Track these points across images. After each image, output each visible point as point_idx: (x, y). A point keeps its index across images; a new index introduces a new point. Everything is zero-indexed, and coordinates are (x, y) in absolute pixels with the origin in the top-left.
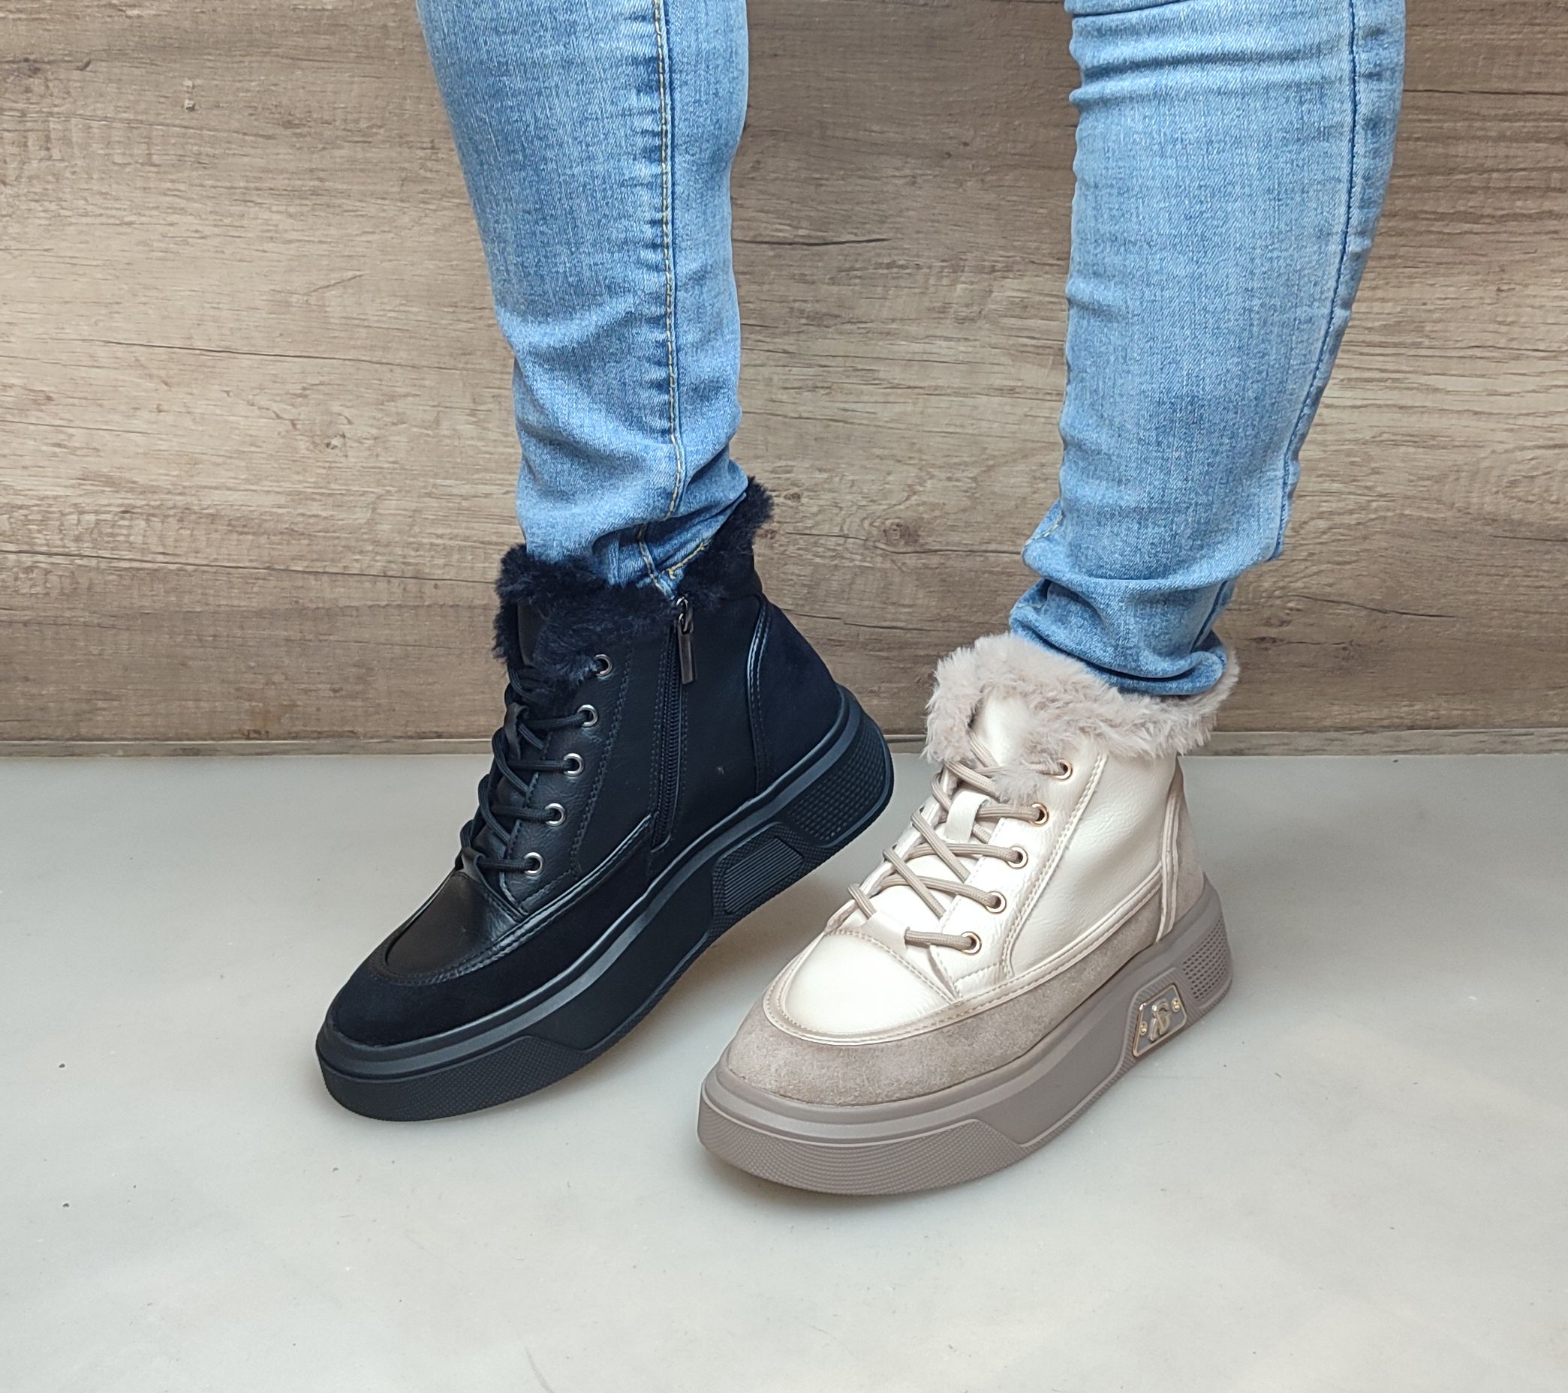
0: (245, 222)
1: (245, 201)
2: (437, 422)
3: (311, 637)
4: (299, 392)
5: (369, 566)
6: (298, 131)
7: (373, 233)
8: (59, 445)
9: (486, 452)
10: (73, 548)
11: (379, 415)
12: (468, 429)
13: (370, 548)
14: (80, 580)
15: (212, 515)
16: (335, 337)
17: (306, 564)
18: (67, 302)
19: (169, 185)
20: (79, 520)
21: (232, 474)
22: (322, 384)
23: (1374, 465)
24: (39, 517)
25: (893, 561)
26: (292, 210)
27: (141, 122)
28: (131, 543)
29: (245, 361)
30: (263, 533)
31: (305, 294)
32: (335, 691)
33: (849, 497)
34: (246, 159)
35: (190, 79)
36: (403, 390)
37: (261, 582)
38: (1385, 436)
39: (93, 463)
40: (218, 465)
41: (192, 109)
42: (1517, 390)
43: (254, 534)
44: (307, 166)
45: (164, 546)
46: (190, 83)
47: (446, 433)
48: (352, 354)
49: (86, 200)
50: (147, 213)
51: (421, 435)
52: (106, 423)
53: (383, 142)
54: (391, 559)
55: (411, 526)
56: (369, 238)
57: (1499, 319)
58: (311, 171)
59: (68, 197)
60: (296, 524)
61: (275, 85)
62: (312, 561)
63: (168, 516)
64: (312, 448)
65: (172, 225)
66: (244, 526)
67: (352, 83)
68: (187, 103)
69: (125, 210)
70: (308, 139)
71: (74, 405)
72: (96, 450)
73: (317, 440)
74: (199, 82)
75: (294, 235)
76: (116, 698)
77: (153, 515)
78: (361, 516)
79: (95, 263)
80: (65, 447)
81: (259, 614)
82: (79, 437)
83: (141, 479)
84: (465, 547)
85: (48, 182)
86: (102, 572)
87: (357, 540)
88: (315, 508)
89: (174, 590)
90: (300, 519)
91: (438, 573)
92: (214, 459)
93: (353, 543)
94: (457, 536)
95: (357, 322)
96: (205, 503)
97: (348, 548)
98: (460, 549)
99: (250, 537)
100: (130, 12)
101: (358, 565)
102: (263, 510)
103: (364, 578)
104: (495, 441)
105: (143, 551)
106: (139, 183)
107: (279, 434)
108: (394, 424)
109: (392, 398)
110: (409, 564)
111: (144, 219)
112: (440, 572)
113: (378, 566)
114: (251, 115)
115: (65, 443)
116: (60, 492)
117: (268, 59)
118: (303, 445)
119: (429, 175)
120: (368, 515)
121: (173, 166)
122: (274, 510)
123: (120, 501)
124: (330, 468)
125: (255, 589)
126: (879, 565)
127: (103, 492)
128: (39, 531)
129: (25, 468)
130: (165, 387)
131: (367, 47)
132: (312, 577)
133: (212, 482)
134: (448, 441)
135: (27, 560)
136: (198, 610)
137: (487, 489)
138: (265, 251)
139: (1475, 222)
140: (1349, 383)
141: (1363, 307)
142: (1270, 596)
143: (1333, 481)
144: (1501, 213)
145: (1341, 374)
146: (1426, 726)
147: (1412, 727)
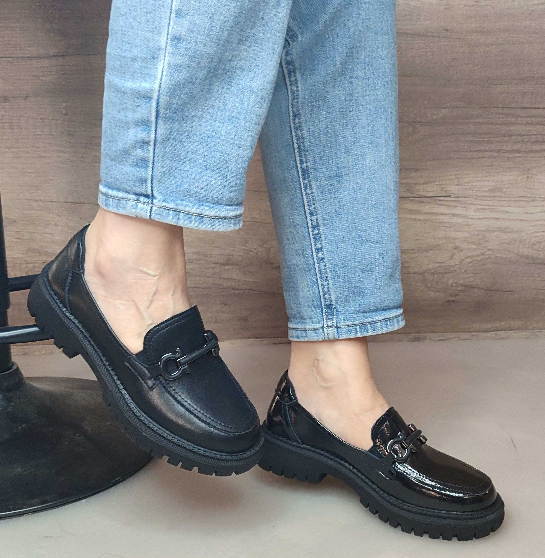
0: (86, 156)
1: (86, 148)
8: (19, 239)
19: (57, 142)
23: (486, 239)
35: (65, 103)
38: (490, 229)
39: (32, 245)
41: (66, 114)
42: (534, 212)
50: (50, 152)
52: (36, 230)
57: (528, 187)
68: (64, 112)
71: (24, 224)
72: (32, 240)
74: (68, 104)
82: (26, 236)
83: (49, 251)
106: (47, 142)
111: (49, 155)
114: (88, 116)
116: (20, 256)
121: (60, 135)
123: (42, 259)
127: (35, 256)
128: (12, 271)
139: (519, 153)
140: (478, 210)
141: (482, 183)
142: (452, 286)
143: (473, 245)
144: (528, 150)
145: (475, 207)
146: (506, 330)
147: (501, 330)
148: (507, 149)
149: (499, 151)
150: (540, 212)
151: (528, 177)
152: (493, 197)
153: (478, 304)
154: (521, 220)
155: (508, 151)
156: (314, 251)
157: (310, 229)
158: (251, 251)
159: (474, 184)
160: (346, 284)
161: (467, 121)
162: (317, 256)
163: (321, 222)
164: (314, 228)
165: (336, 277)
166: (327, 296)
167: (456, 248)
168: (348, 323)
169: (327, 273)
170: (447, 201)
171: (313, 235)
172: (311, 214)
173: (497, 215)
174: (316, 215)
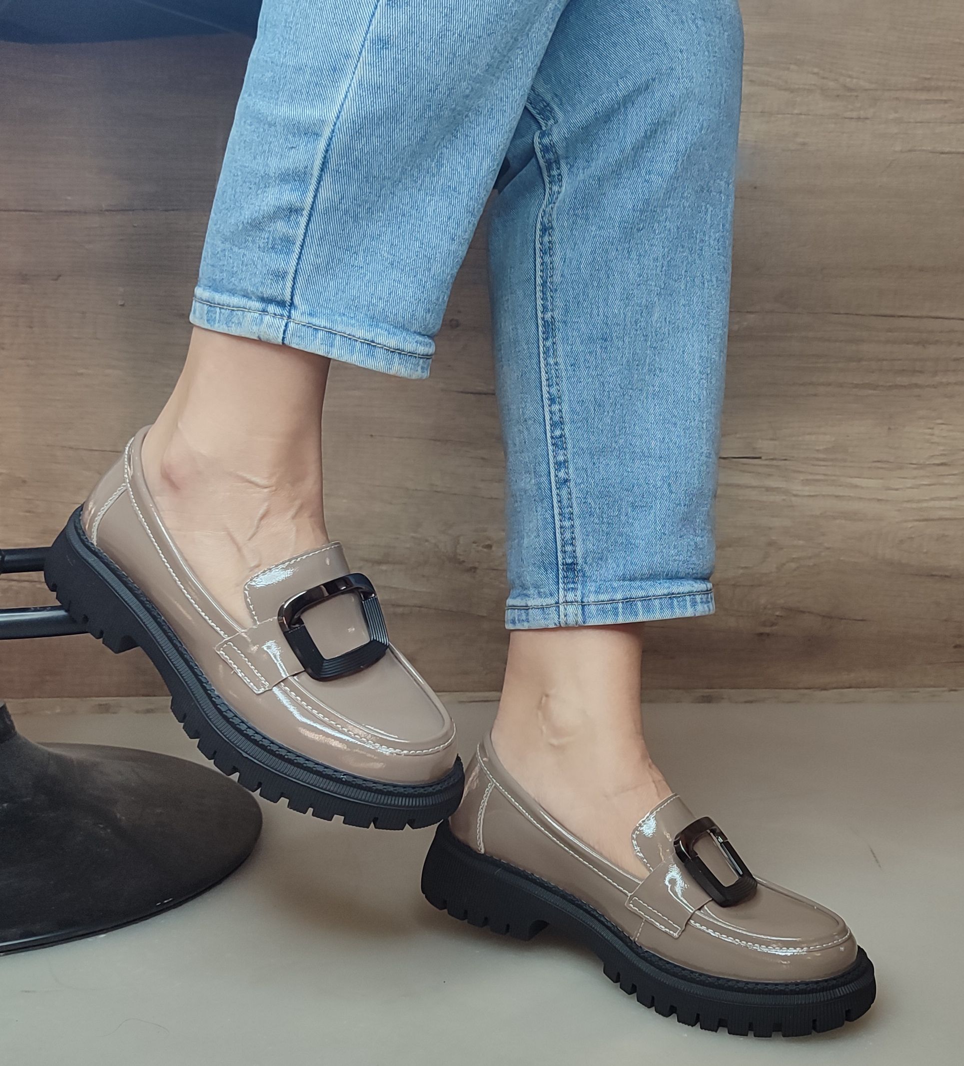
1: (153, 362)
8: (30, 512)
19: (105, 351)
23: (822, 530)
34: (155, 337)
38: (828, 514)
41: (122, 305)
42: (901, 487)
50: (92, 368)
57: (890, 445)
68: (120, 303)
69: (79, 366)
76: (59, 674)
100: (86, 247)
106: (89, 350)
111: (90, 372)
114: (159, 310)
115: (34, 510)
117: (171, 277)
139: (874, 390)
140: (806, 482)
141: (813, 437)
142: (765, 608)
143: (799, 540)
144: (888, 384)
145: (802, 476)
146: (858, 687)
147: (850, 687)
148: (855, 382)
149: (841, 385)
150: (911, 488)
151: (889, 429)
152: (832, 460)
153: (809, 640)
154: (879, 500)
155: (856, 386)
156: (552, 466)
157: (548, 428)
158: (427, 541)
159: (800, 438)
160: (604, 527)
161: (789, 335)
162: (557, 476)
163: (567, 417)
164: (554, 425)
165: (587, 515)
166: (569, 548)
167: (771, 544)
168: (602, 597)
169: (571, 507)
170: (755, 465)
171: (552, 437)
172: (552, 400)
173: (840, 492)
174: (560, 404)
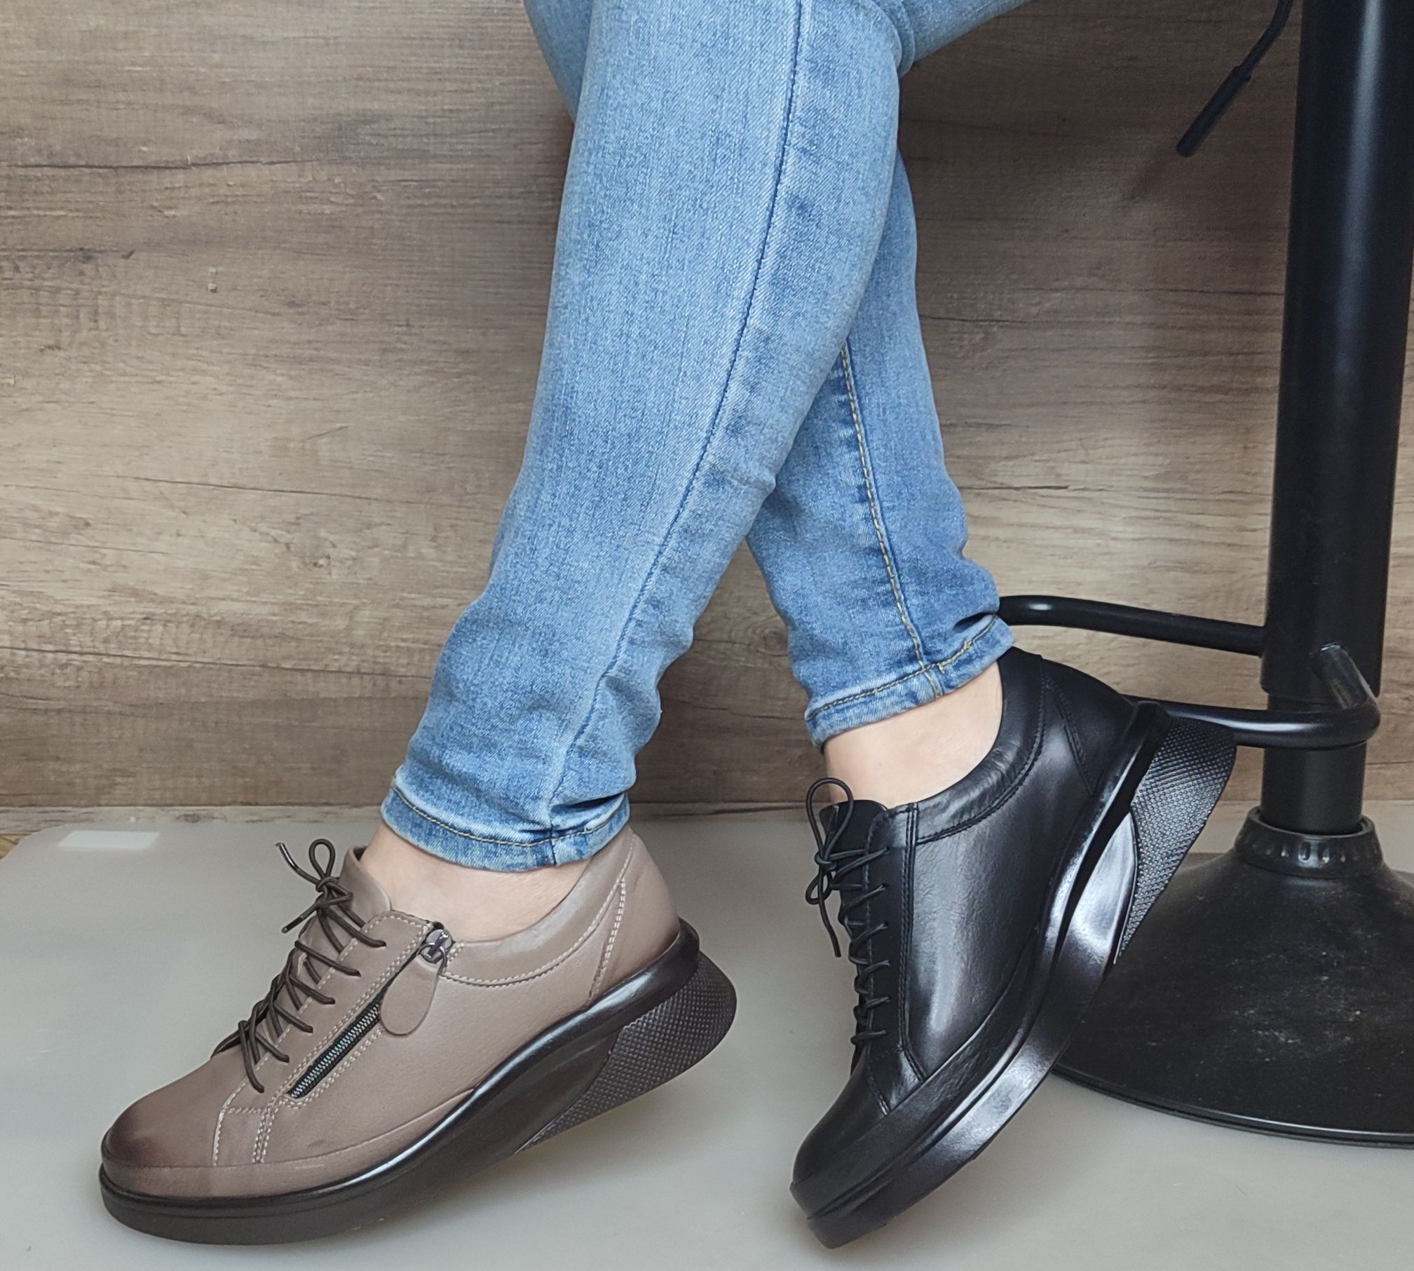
0: (254, 383)
1: (255, 366)
2: (405, 546)
3: (296, 724)
4: (293, 521)
5: (346, 665)
6: (300, 310)
7: (357, 392)
8: (94, 563)
9: (443, 571)
10: (101, 648)
11: (358, 540)
12: (429, 551)
13: (346, 649)
14: (106, 675)
15: (217, 621)
16: (324, 477)
17: (294, 662)
18: (106, 446)
19: (192, 352)
20: (108, 625)
21: (236, 588)
22: (312, 514)
23: (1150, 586)
24: (74, 623)
25: (771, 663)
26: (293, 373)
27: (173, 300)
28: (150, 645)
29: (251, 495)
30: (261, 636)
31: (303, 441)
32: (314, 769)
33: (736, 610)
34: (256, 332)
35: (213, 266)
36: (377, 520)
37: (256, 678)
38: (1159, 564)
39: (122, 578)
40: (225, 580)
41: (214, 291)
43: (252, 638)
44: (307, 338)
45: (177, 647)
46: (213, 270)
47: (411, 555)
48: (337, 491)
49: (125, 362)
50: (174, 373)
51: (392, 557)
52: (134, 544)
53: (367, 320)
54: (364, 658)
55: (381, 632)
56: (355, 396)
57: (1247, 470)
58: (309, 342)
59: (110, 359)
60: (286, 629)
61: (282, 272)
62: (299, 659)
63: (182, 622)
64: (302, 566)
65: (194, 383)
66: (245, 631)
67: (344, 273)
68: (211, 286)
69: (157, 371)
70: (307, 317)
71: (107, 530)
72: (124, 567)
73: (307, 560)
74: (220, 269)
75: (293, 394)
76: (133, 775)
77: (170, 621)
78: (341, 623)
79: (130, 414)
80: (99, 564)
81: (253, 704)
82: (110, 557)
83: (160, 591)
84: (424, 649)
85: (95, 348)
86: (125, 668)
87: (337, 643)
88: (303, 616)
89: (184, 684)
90: (290, 625)
91: (402, 671)
92: (222, 575)
93: (333, 646)
94: (418, 640)
95: (343, 464)
96: (213, 612)
97: (330, 650)
98: (421, 651)
99: (249, 640)
100: (167, 213)
101: (336, 664)
102: (260, 617)
103: (341, 675)
104: (451, 562)
105: (160, 652)
106: (169, 349)
107: (276, 554)
108: (369, 548)
109: (369, 527)
110: (379, 663)
111: (171, 379)
112: (404, 670)
113: (353, 664)
114: (262, 296)
115: (99, 561)
116: (94, 601)
117: (278, 251)
118: (295, 564)
119: (404, 346)
120: (346, 623)
121: (198, 336)
122: (271, 618)
123: (142, 610)
124: (317, 583)
125: (252, 683)
126: (759, 666)
127: (128, 602)
128: (74, 634)
129: (64, 581)
130: (183, 516)
131: (357, 244)
132: (298, 673)
133: (220, 594)
134: (412, 562)
135: (63, 658)
136: (203, 700)
137: (445, 601)
138: (269, 406)
139: (1225, 394)
140: (1130, 520)
144: (1245, 386)
145: (1124, 513)
148: (1199, 384)
151: (1245, 447)
152: (1166, 491)
154: (1229, 545)
155: (1201, 389)
161: (1108, 320)
170: (1058, 497)
173: (1177, 533)
